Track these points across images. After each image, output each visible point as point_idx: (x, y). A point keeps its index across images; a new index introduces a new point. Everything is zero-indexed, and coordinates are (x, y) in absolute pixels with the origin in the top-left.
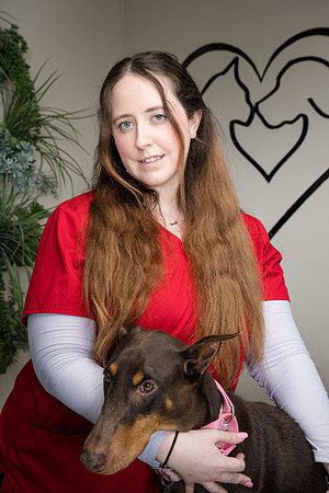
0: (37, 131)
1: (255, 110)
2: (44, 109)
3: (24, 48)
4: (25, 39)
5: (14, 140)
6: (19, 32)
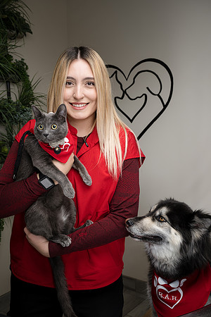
0: (33, 103)
1: (125, 92)
2: (36, 94)
3: (27, 68)
4: (27, 64)
6: (25, 61)
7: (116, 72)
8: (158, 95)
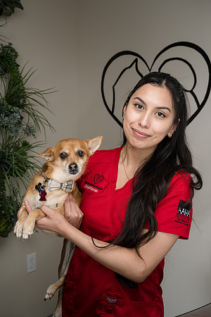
0: (24, 101)
2: (28, 89)
4: (17, 51)
5: (10, 107)
6: (13, 47)
7: (136, 61)
8: (191, 92)
